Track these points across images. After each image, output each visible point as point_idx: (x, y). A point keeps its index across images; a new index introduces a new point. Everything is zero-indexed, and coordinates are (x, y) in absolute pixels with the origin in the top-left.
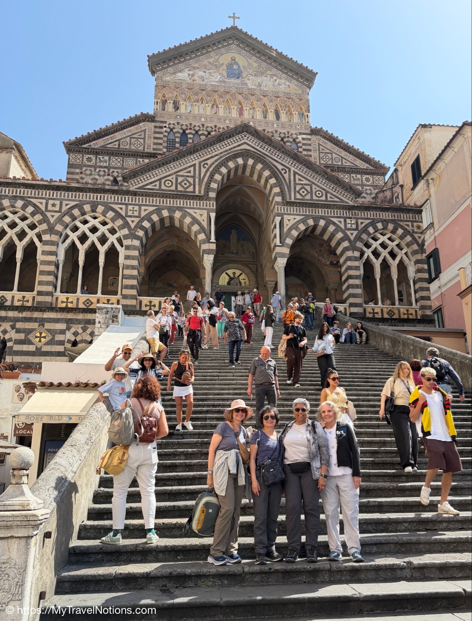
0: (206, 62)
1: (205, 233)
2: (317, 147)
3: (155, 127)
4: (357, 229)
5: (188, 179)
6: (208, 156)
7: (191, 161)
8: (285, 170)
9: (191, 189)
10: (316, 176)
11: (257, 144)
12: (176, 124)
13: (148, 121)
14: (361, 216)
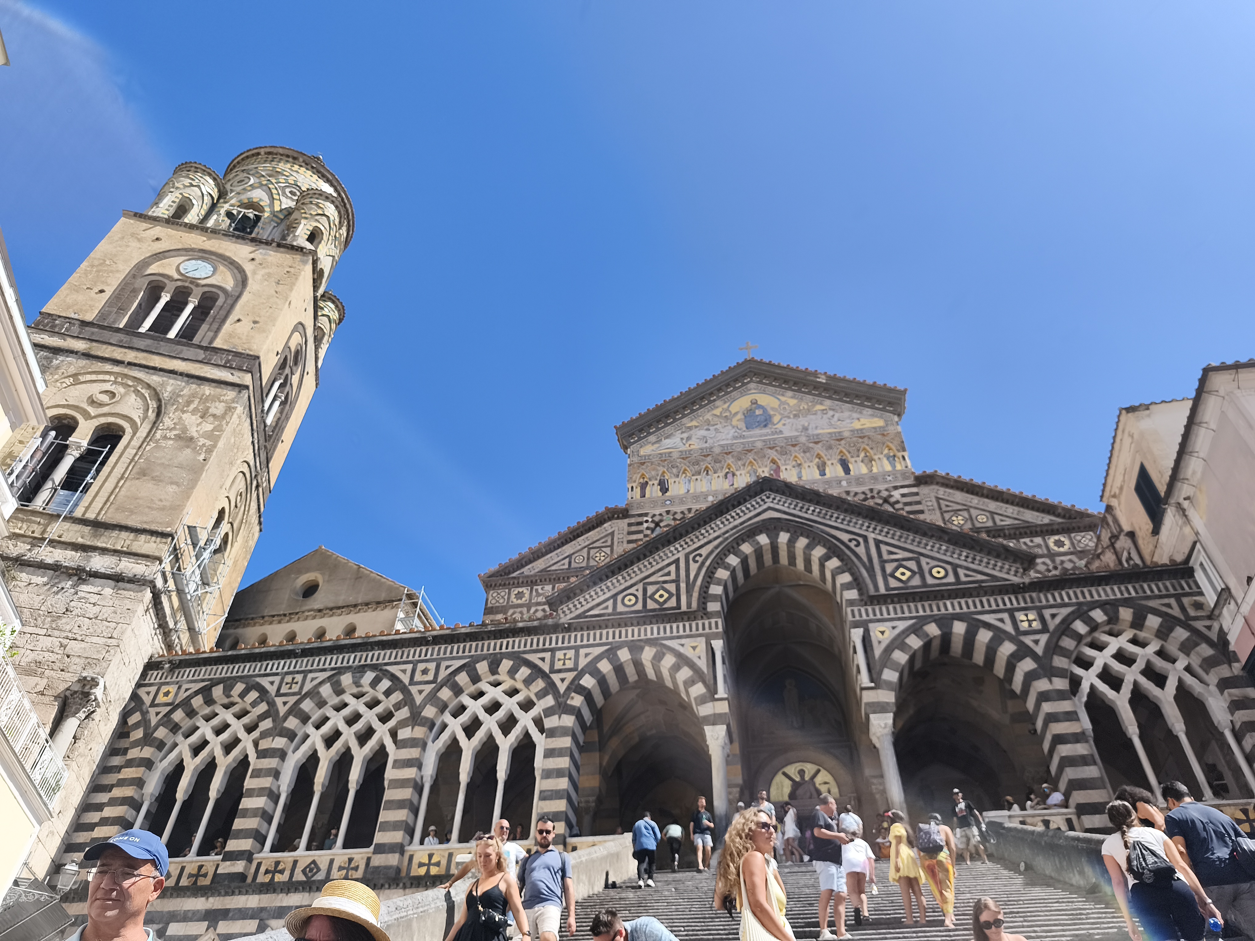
0: (708, 416)
1: (704, 683)
2: (935, 504)
3: (630, 525)
4: (1045, 629)
5: (666, 586)
6: (702, 542)
7: (670, 555)
8: (855, 540)
9: (673, 603)
10: (924, 541)
11: (792, 506)
12: (664, 514)
13: (618, 518)
14: (1047, 600)
